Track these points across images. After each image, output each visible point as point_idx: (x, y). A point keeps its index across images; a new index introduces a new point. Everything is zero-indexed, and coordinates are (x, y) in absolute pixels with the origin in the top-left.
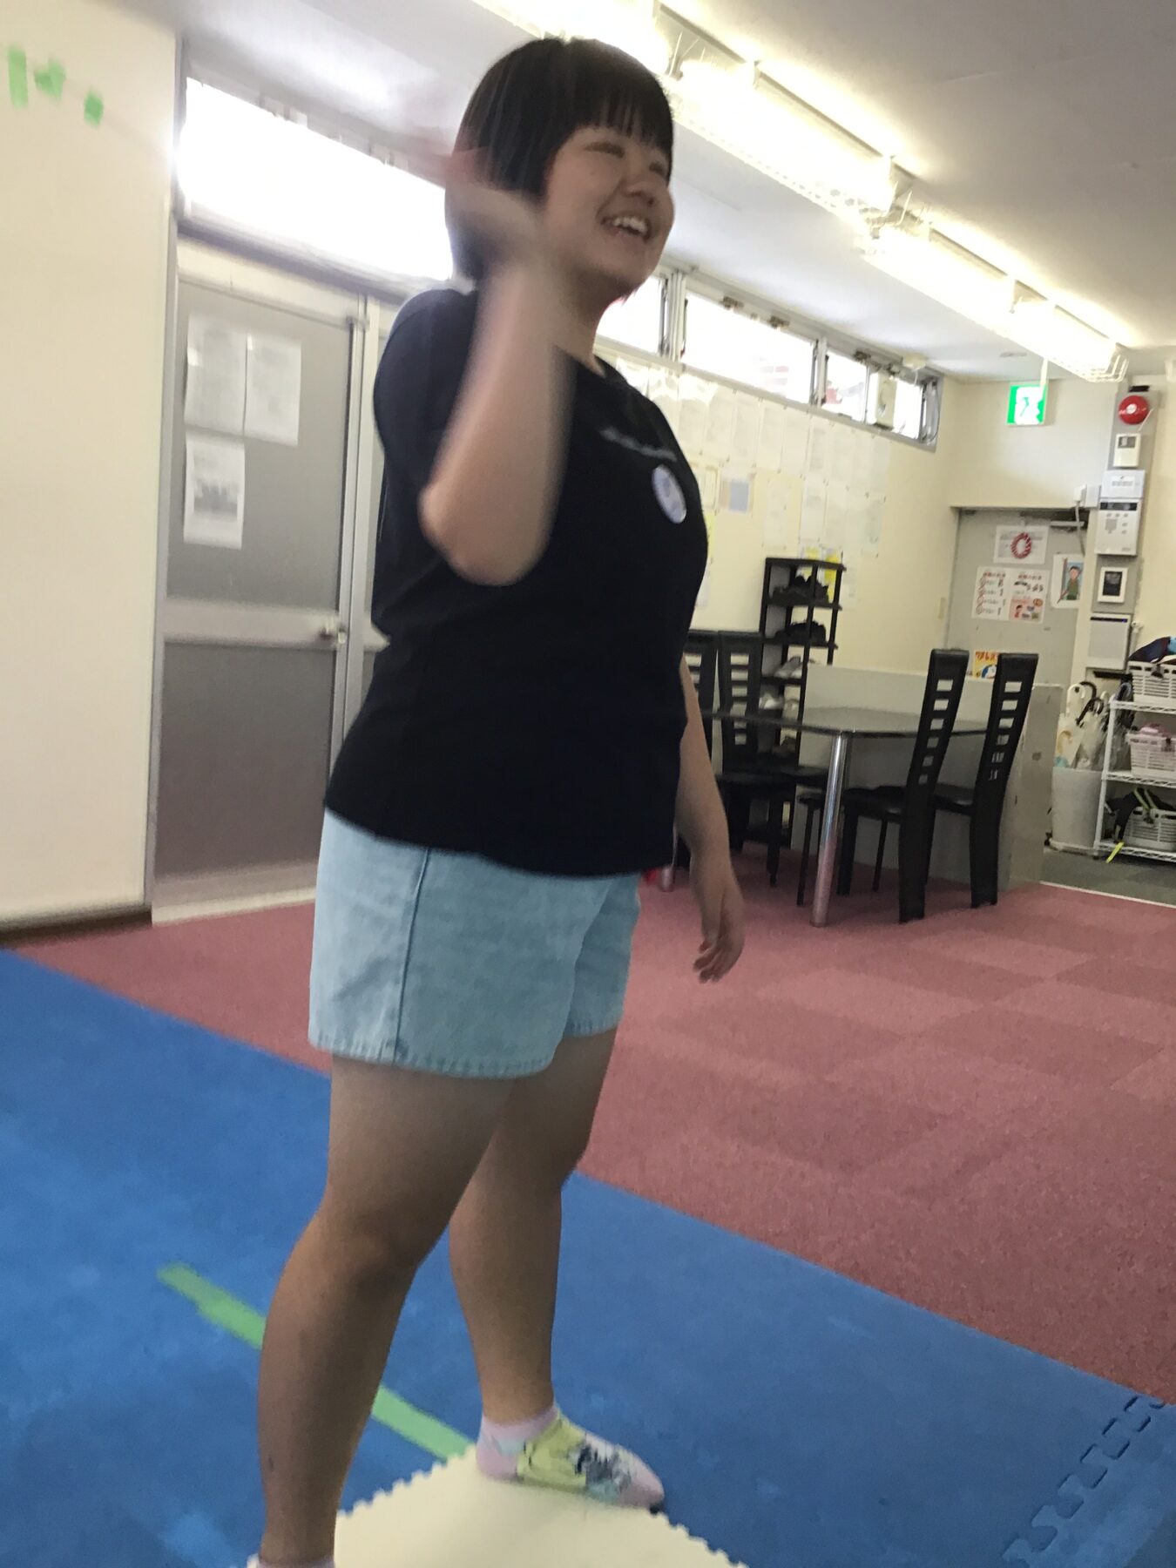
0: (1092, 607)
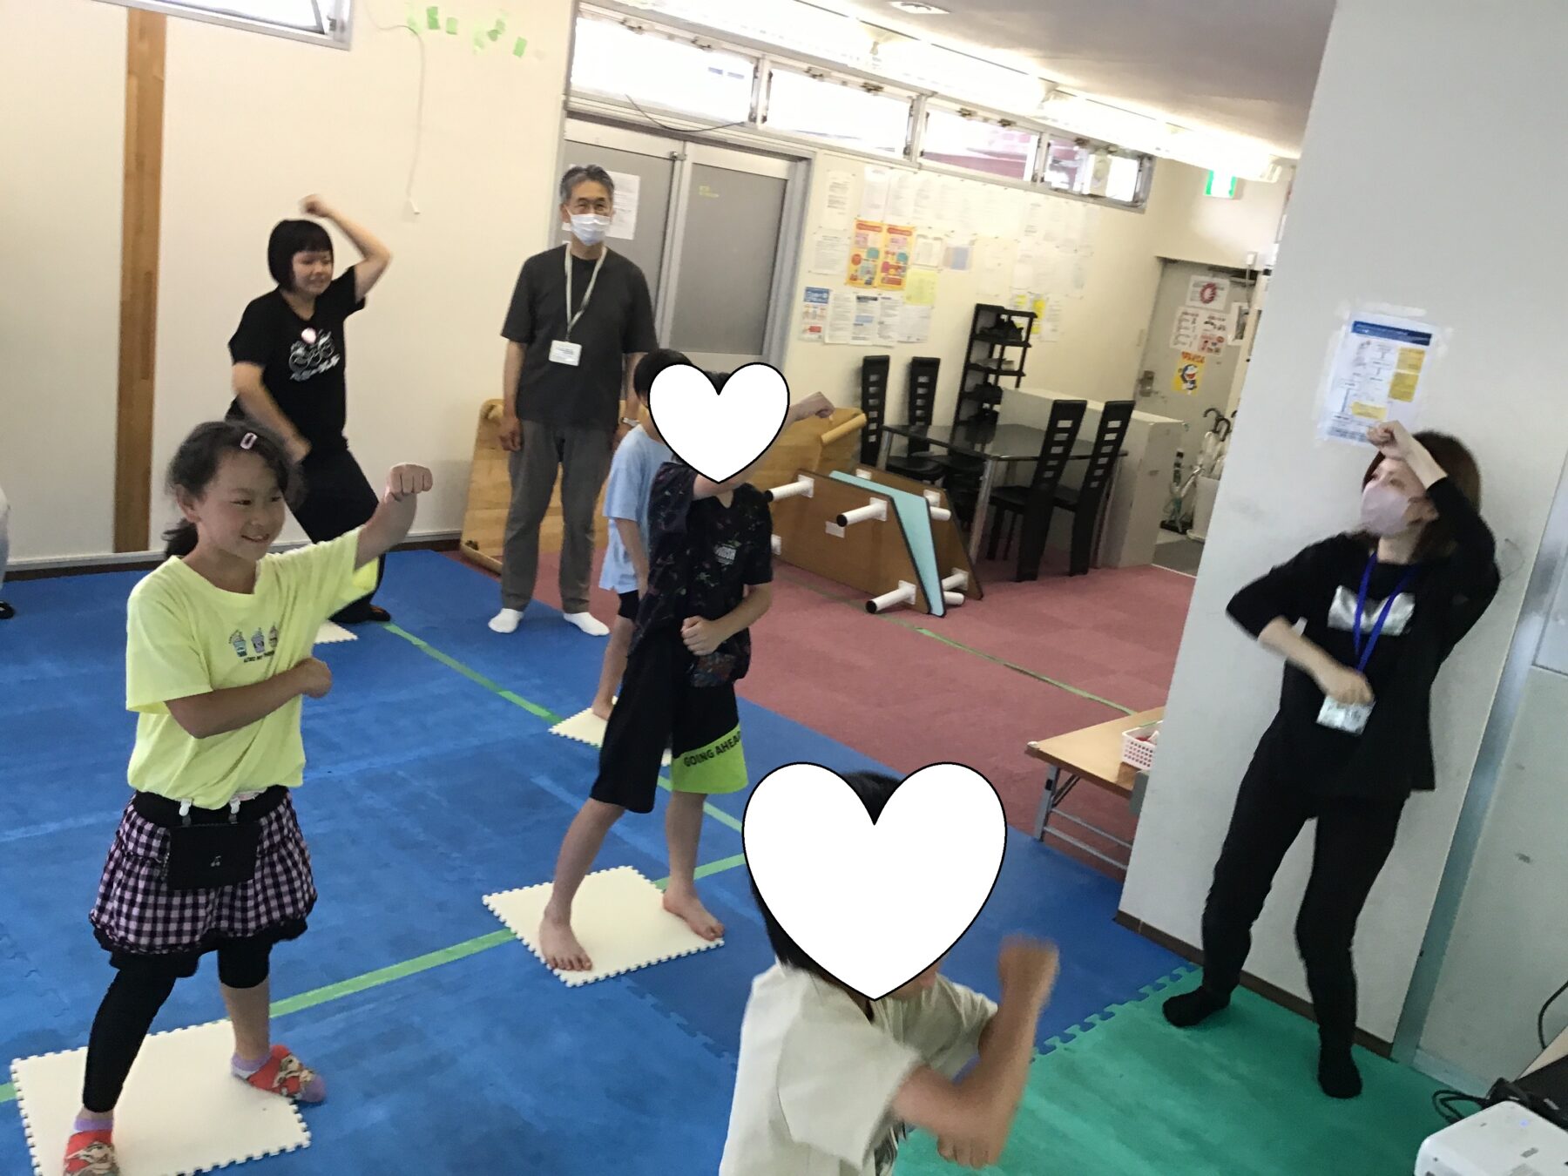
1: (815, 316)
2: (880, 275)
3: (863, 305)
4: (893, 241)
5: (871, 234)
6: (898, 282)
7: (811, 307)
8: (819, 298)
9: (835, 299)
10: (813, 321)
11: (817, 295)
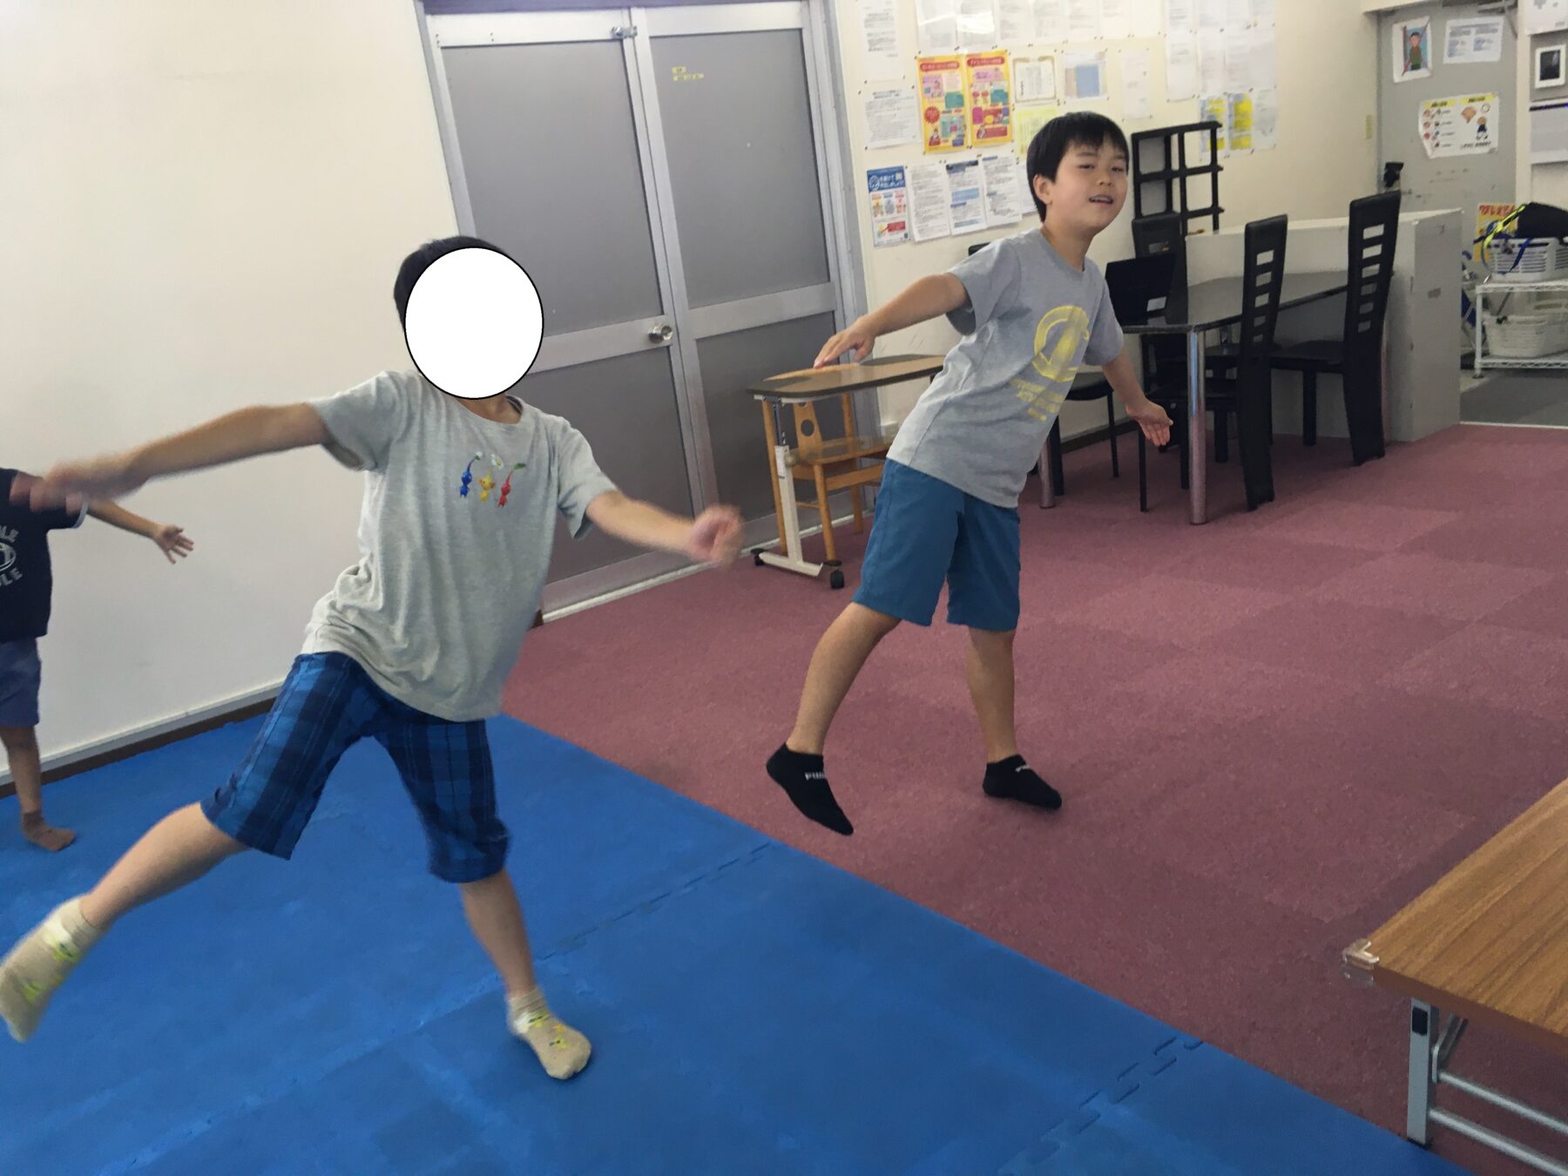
0: (1531, 96)
1: (890, 209)
2: (971, 130)
3: (958, 176)
4: (978, 76)
5: (945, 75)
6: (1004, 133)
7: (882, 197)
8: (890, 182)
9: (914, 176)
10: (890, 216)
11: (886, 178)
